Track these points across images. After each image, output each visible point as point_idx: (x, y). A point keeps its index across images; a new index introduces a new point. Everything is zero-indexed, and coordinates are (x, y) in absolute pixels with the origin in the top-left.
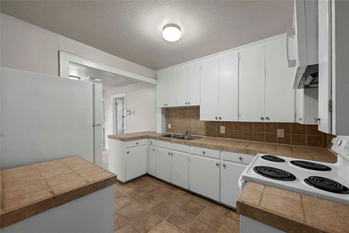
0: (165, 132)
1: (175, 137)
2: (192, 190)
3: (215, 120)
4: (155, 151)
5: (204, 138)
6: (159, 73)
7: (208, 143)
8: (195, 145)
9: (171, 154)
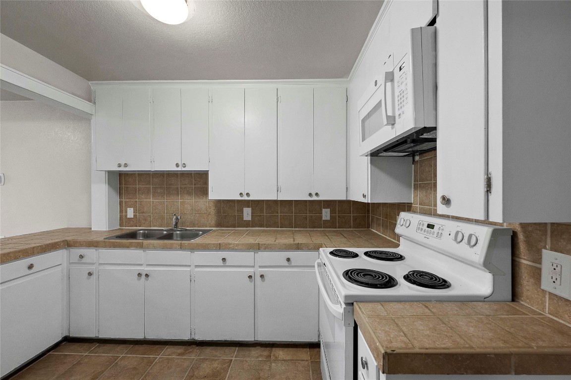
0: (119, 227)
1: (148, 236)
2: (199, 337)
3: (240, 198)
4: (94, 277)
5: (214, 231)
6: (98, 87)
7: (231, 240)
8: (205, 248)
9: (143, 277)
